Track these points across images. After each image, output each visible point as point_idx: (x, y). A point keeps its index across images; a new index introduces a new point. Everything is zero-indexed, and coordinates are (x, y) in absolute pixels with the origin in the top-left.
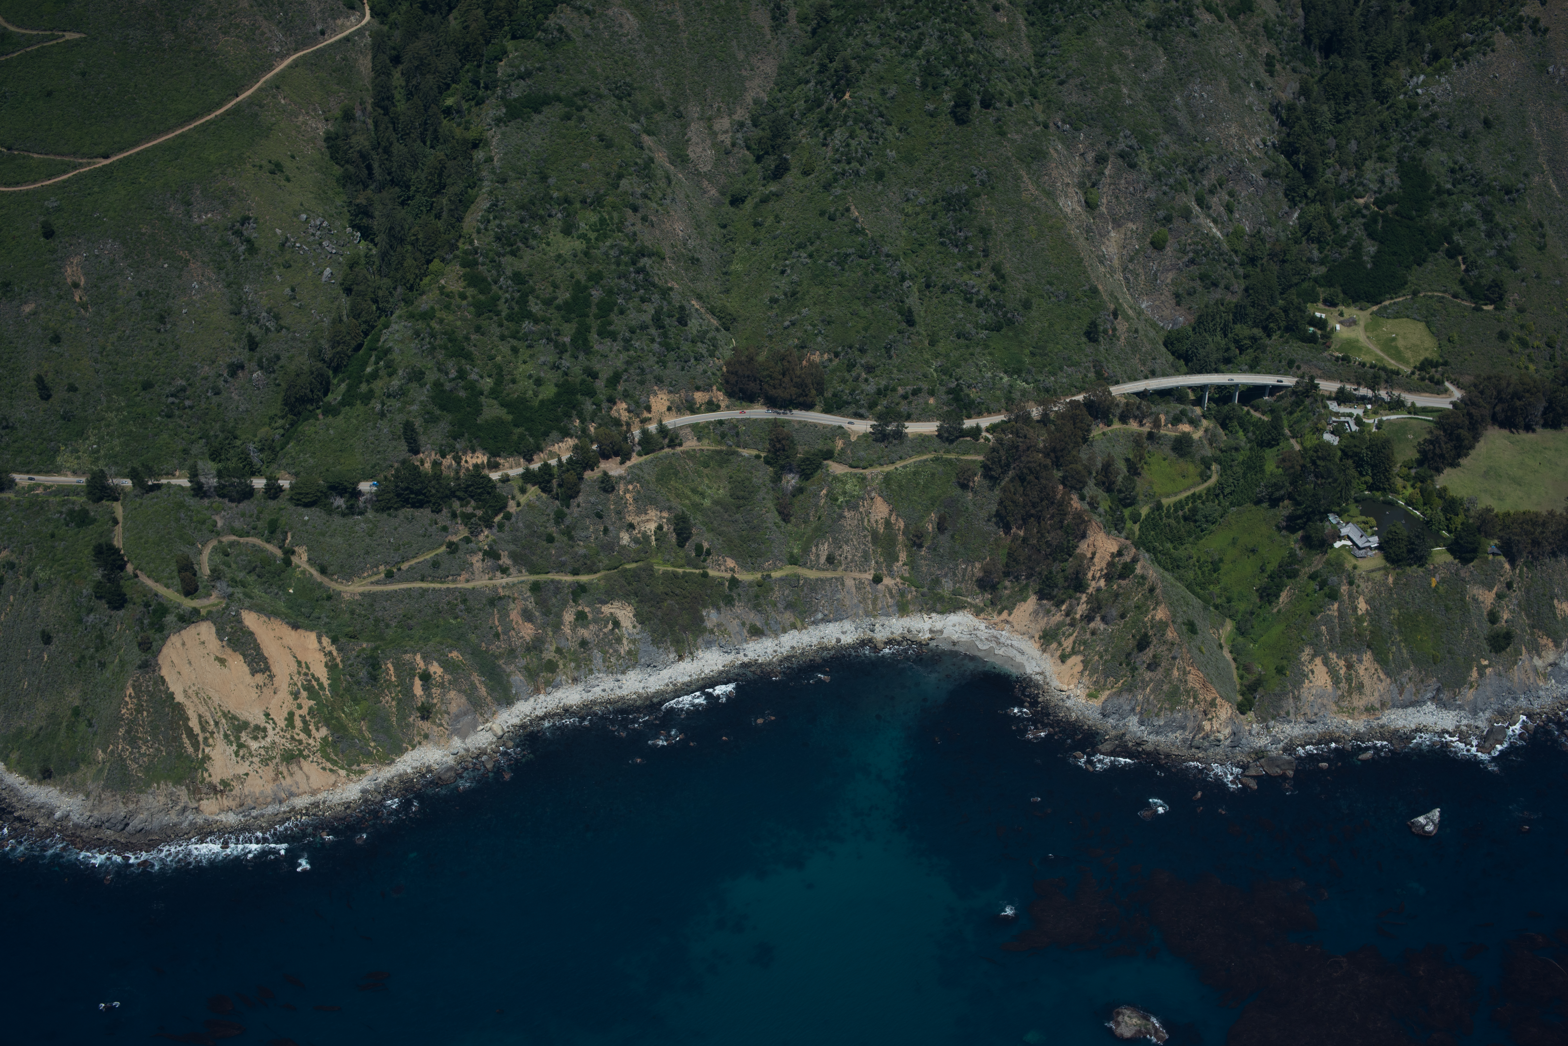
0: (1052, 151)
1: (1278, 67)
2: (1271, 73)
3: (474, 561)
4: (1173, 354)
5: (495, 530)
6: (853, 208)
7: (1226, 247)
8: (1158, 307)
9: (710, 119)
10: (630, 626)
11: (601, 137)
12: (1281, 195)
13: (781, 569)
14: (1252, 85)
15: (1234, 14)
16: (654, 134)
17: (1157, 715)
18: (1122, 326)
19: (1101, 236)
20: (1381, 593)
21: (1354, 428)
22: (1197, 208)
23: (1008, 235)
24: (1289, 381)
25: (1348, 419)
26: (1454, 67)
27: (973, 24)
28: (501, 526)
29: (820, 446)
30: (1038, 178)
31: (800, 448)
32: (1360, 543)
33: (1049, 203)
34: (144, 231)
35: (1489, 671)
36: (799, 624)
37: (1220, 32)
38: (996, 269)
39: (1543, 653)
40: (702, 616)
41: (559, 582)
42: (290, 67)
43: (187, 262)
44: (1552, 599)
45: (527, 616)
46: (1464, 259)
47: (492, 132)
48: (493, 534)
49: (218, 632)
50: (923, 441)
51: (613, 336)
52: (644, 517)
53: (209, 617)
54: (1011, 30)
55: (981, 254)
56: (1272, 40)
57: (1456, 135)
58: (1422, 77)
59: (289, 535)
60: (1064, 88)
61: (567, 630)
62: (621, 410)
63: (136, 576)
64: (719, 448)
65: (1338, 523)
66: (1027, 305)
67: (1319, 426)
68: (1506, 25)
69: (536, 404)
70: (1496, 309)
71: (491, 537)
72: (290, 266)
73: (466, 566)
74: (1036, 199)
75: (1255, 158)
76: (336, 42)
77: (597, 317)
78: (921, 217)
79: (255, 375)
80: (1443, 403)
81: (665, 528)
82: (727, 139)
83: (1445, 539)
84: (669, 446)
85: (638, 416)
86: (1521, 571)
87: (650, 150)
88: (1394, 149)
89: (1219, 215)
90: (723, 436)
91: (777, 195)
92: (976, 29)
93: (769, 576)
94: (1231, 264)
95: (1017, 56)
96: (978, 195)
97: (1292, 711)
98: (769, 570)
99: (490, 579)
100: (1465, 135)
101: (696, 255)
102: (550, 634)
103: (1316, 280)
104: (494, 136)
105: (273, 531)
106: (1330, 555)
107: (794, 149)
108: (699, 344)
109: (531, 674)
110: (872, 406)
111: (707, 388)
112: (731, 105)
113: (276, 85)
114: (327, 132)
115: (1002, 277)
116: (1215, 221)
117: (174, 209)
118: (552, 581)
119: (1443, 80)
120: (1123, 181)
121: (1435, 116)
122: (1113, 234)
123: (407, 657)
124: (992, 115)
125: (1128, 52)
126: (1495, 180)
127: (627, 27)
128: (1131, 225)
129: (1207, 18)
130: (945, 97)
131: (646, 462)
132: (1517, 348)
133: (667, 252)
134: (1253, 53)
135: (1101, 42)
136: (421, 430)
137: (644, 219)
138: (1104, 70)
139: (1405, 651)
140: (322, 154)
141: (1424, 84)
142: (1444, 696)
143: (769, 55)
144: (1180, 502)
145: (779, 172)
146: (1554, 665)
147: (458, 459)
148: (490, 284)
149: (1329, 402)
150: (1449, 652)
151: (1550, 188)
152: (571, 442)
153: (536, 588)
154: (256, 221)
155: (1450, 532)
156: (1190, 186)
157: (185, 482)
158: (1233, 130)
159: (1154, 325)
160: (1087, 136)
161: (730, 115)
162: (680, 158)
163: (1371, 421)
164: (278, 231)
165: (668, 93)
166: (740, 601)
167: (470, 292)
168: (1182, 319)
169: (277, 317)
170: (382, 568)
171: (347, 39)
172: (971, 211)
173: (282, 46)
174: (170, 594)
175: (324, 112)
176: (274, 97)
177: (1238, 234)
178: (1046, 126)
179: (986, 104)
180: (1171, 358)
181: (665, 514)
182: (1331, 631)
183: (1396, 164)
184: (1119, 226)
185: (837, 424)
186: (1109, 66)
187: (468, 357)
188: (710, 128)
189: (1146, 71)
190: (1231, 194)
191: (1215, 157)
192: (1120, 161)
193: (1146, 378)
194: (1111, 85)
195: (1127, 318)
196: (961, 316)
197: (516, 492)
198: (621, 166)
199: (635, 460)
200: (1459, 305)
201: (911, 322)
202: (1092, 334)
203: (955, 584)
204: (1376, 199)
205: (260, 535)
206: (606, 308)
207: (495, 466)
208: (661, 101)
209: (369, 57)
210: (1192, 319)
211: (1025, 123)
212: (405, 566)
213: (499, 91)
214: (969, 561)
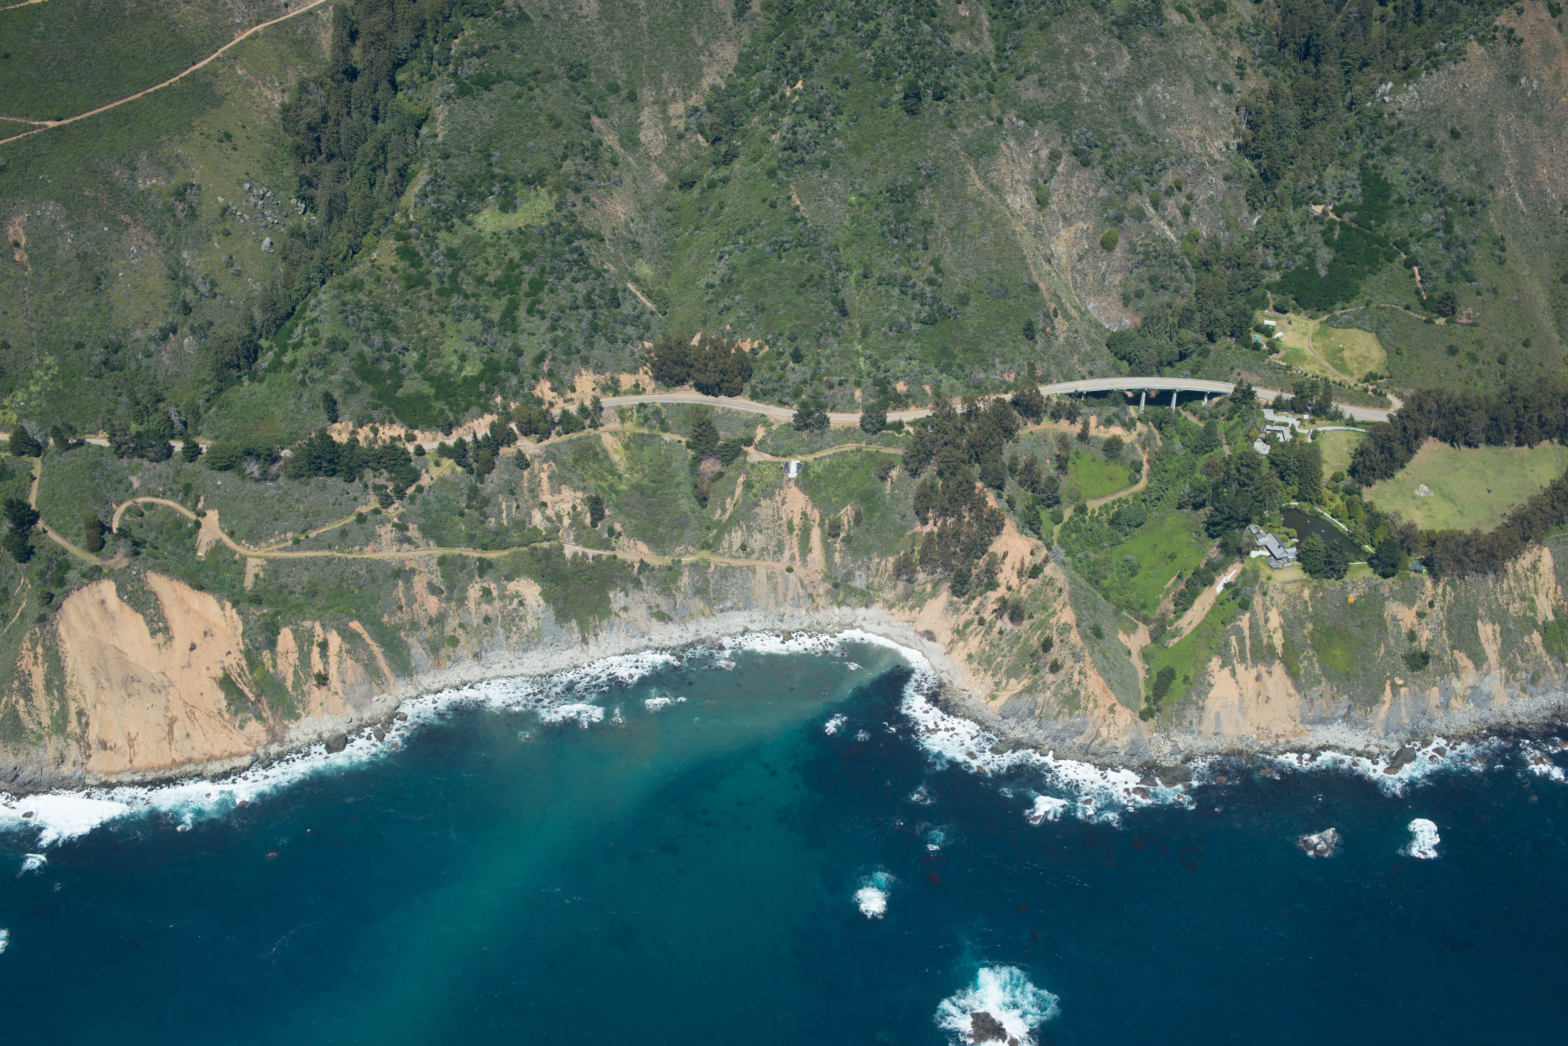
0: (1003, 147)
1: (1248, 70)
2: (1242, 76)
3: (382, 533)
4: (1116, 355)
5: (406, 501)
6: (794, 197)
7: (1177, 250)
8: (1104, 309)
9: (664, 103)
10: (535, 605)
11: (551, 118)
12: (1242, 200)
13: (692, 554)
14: (1219, 88)
15: (1206, 15)
16: (606, 117)
17: (1056, 718)
18: (1061, 325)
19: (1051, 235)
20: (1295, 606)
21: (1288, 437)
22: (1151, 210)
23: (952, 229)
24: (1227, 388)
25: (1282, 428)
26: (1423, 75)
27: (934, 16)
28: (412, 499)
29: (741, 433)
30: (987, 172)
31: (722, 434)
32: (1278, 553)
33: (996, 199)
34: (87, 193)
35: (1403, 690)
36: (707, 611)
37: (1190, 33)
38: (935, 263)
39: (1463, 676)
40: (609, 598)
41: (467, 557)
42: (250, 38)
43: (128, 225)
44: (1475, 619)
45: (433, 589)
46: (1420, 270)
47: (439, 109)
48: (403, 507)
49: (118, 590)
50: (847, 433)
51: (543, 315)
52: (557, 498)
53: (112, 575)
54: (973, 23)
55: (919, 246)
56: (1245, 43)
57: (1421, 143)
58: (1390, 85)
59: (202, 498)
60: (1021, 84)
61: (471, 605)
62: (544, 389)
63: (45, 532)
64: (641, 431)
65: (1258, 533)
66: (964, 300)
67: (1251, 434)
68: (1480, 34)
69: (459, 380)
70: (1447, 322)
71: (401, 510)
72: (229, 234)
73: (372, 537)
74: (982, 194)
75: (1215, 162)
76: (299, 15)
77: (527, 295)
78: (864, 207)
79: (186, 341)
80: (1379, 416)
81: (579, 509)
82: (680, 125)
83: (1366, 553)
84: (590, 427)
85: (561, 395)
86: (1444, 590)
87: (599, 132)
88: (1357, 156)
89: (1174, 217)
90: (646, 419)
91: (725, 181)
92: (936, 21)
93: (680, 561)
94: (1183, 267)
95: (976, 50)
96: (922, 188)
97: (1195, 721)
98: (680, 555)
99: (398, 551)
100: (1430, 145)
101: (637, 239)
102: (454, 608)
103: (1268, 287)
104: (441, 112)
105: (188, 493)
106: (1247, 565)
107: (744, 136)
108: (629, 327)
109: (434, 649)
110: (797, 394)
111: (634, 371)
112: (687, 90)
113: (235, 55)
114: (282, 104)
115: (939, 271)
116: (1170, 224)
117: (119, 174)
118: (460, 555)
119: (1411, 88)
120: (1075, 180)
121: (1400, 124)
122: (1062, 233)
123: (308, 624)
124: (942, 107)
125: (1090, 49)
126: (1458, 191)
127: (587, 9)
128: (1082, 225)
129: (1177, 19)
130: (898, 87)
131: (563, 443)
132: (1465, 362)
133: (607, 233)
134: (1224, 55)
135: (1062, 38)
136: (340, 400)
137: (586, 200)
138: (1064, 67)
139: (1317, 666)
140: (275, 125)
141: (1391, 92)
142: (1356, 714)
143: (729, 41)
144: (1106, 505)
145: (729, 158)
146: (1474, 688)
147: (375, 431)
148: (422, 259)
149: (1265, 411)
150: (1363, 669)
151: (1515, 201)
152: (488, 419)
153: (442, 561)
154: (199, 188)
155: (1373, 546)
156: (1145, 186)
157: (105, 443)
158: (1195, 132)
159: (1098, 326)
160: (1041, 134)
161: (685, 101)
162: (630, 140)
163: (1306, 431)
164: (220, 199)
165: (624, 76)
166: (648, 584)
167: (402, 265)
168: (1128, 321)
169: (213, 284)
170: (290, 535)
171: (310, 13)
172: (914, 203)
173: (244, 18)
174: (77, 552)
175: (281, 84)
176: (231, 67)
177: (1194, 239)
178: (1000, 122)
179: (938, 97)
180: (1112, 359)
181: (580, 494)
182: (1241, 640)
183: (1357, 171)
184: (1070, 225)
185: (761, 412)
186: (1069, 63)
187: (395, 330)
188: (664, 111)
189: (1108, 69)
190: (1190, 197)
191: (1173, 158)
192: (1073, 159)
193: (1083, 378)
194: (1071, 82)
195: (1068, 317)
196: (895, 308)
197: (431, 465)
198: (566, 147)
199: (554, 439)
200: (1410, 317)
201: (844, 313)
202: (1029, 332)
203: (868, 577)
204: (1335, 207)
205: (173, 497)
206: (536, 287)
207: (411, 438)
208: (615, 84)
209: (331, 31)
210: (1138, 320)
211: (976, 116)
212: (313, 534)
213: (451, 67)
214: (882, 555)
